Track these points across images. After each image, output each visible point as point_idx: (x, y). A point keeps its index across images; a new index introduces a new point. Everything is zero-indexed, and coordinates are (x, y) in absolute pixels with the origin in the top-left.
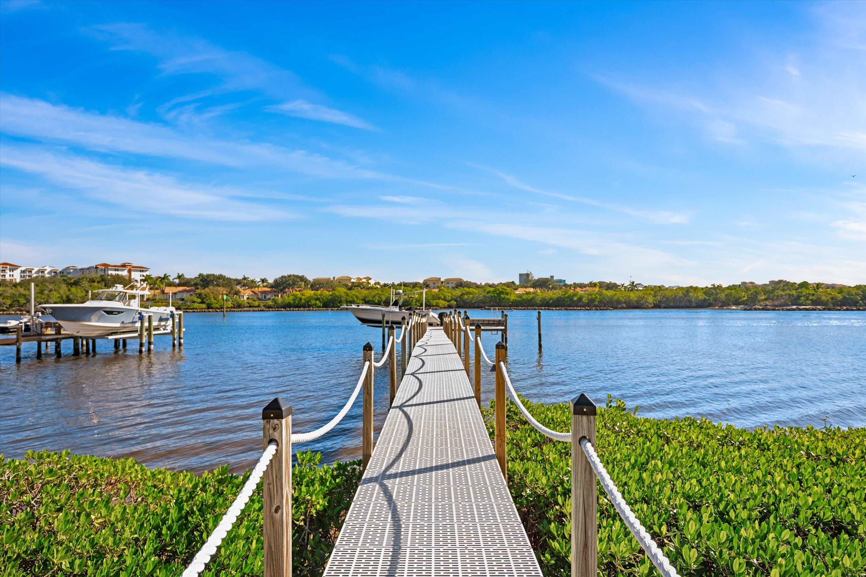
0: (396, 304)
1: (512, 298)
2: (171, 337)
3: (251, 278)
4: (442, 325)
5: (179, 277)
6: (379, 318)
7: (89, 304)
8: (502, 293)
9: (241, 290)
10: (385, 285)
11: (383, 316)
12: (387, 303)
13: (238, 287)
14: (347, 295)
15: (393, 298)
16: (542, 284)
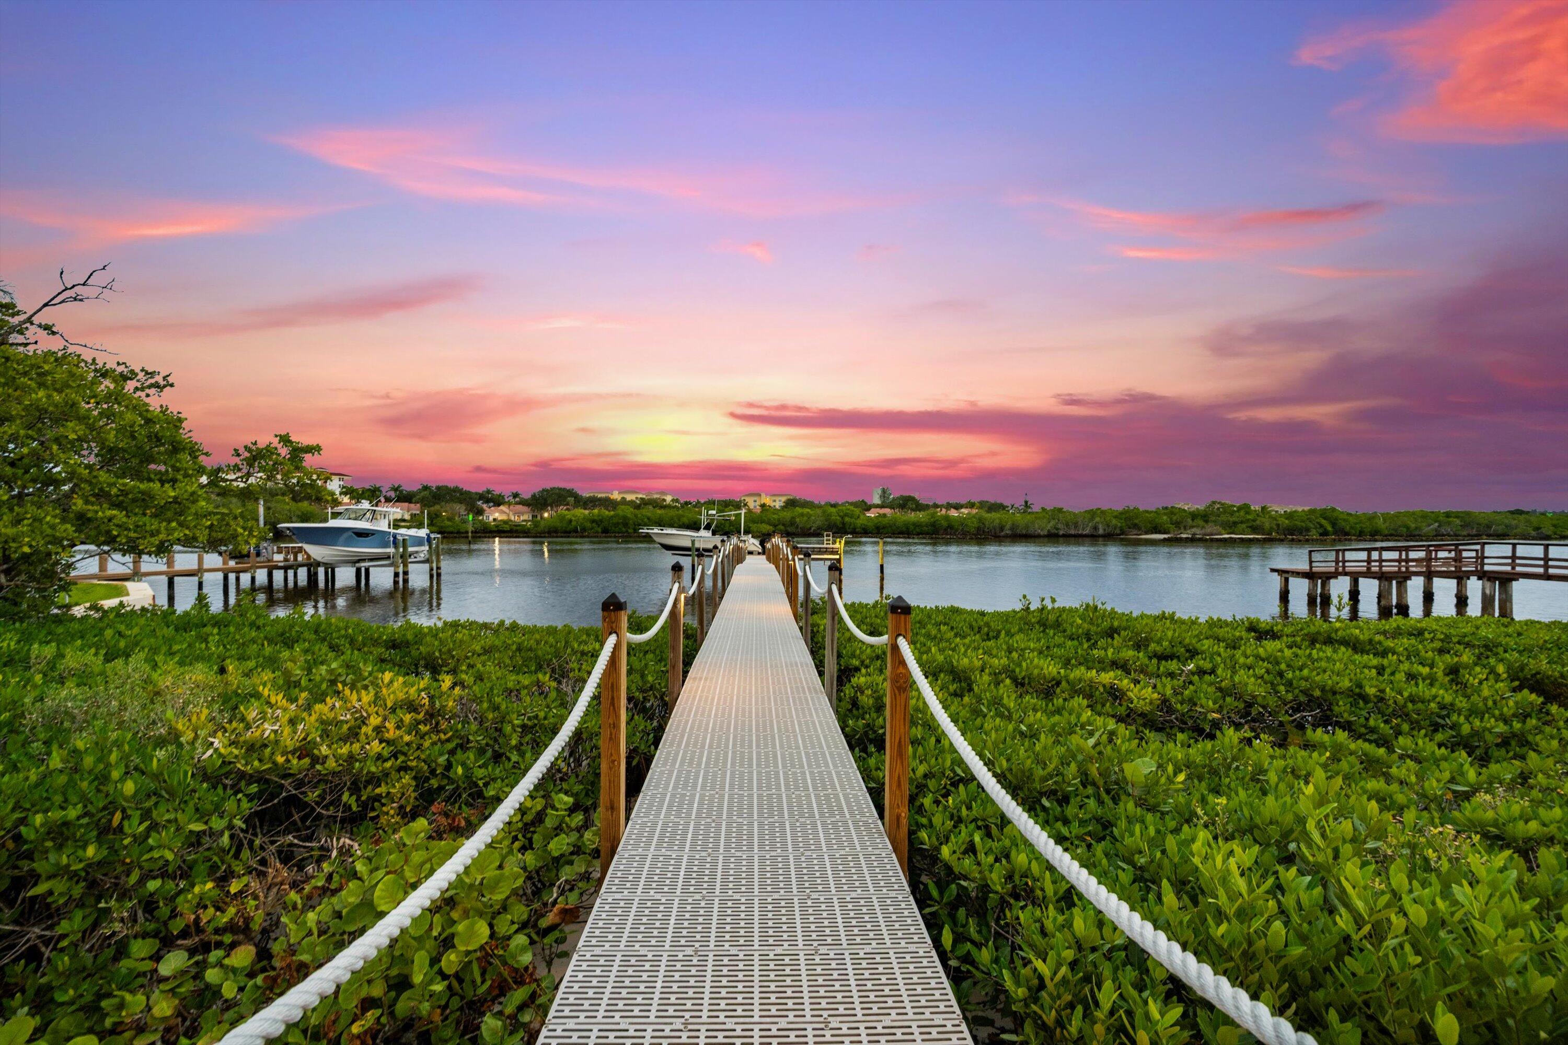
0: (707, 527)
1: (860, 522)
2: (427, 566)
3: (497, 492)
4: (764, 553)
5: (395, 489)
6: (688, 544)
7: (333, 523)
8: (846, 515)
9: (485, 506)
10: (687, 503)
11: (693, 542)
12: (695, 527)
13: (480, 503)
14: (636, 516)
15: (704, 520)
16: (906, 503)
